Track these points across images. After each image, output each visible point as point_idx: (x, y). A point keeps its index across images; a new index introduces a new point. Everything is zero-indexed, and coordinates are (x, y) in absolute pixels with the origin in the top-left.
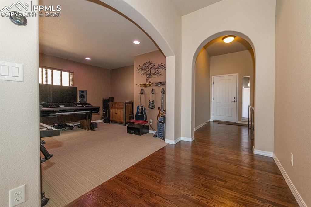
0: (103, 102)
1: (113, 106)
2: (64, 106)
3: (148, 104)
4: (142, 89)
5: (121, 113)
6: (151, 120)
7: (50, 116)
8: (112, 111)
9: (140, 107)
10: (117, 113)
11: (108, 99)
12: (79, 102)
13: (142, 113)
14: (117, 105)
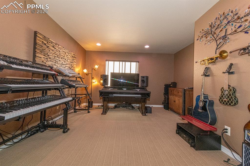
0: (165, 87)
1: (172, 92)
2: (126, 89)
3: (219, 93)
4: (206, 68)
5: (179, 102)
6: (226, 127)
7: (109, 96)
8: (171, 98)
9: (202, 98)
10: (175, 101)
11: (170, 85)
12: (141, 86)
13: (204, 108)
14: (176, 91)
